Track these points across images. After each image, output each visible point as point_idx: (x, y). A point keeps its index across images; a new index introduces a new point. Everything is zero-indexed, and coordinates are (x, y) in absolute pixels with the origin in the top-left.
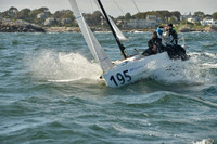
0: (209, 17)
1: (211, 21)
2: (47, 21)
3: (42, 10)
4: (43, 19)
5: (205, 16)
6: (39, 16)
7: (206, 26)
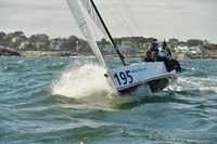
0: (183, 44)
1: (186, 48)
2: (22, 45)
3: (17, 34)
4: (18, 43)
5: (179, 43)
6: (14, 40)
7: (180, 52)
